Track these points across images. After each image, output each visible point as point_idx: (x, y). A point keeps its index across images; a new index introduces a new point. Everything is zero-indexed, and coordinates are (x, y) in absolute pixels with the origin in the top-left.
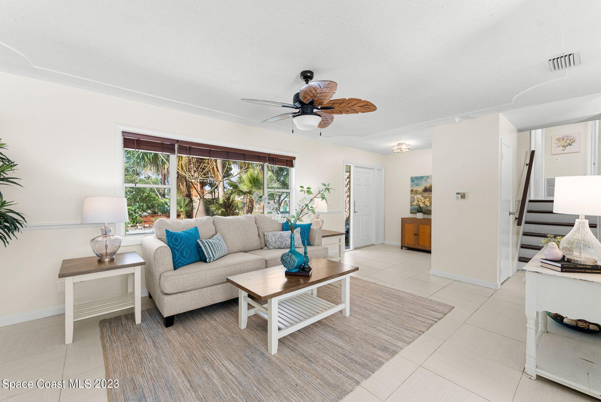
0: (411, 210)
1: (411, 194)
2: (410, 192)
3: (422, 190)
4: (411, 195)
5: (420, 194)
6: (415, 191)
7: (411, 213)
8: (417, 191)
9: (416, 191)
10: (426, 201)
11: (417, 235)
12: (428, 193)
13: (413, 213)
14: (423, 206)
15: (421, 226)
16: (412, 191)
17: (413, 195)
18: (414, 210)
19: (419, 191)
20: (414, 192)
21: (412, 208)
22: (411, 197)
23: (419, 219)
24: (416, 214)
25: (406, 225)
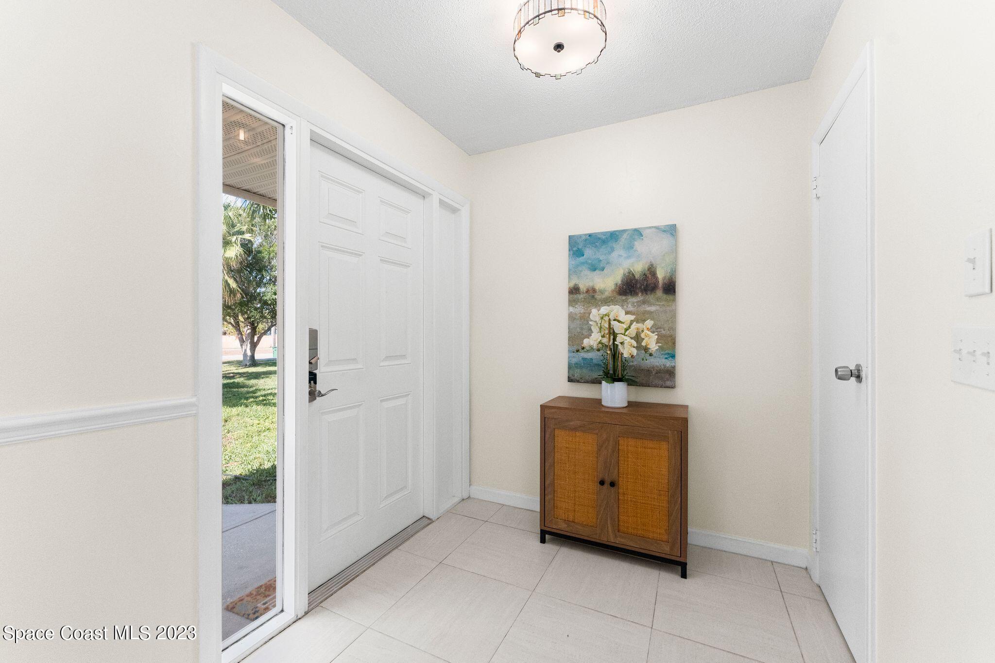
0: (570, 367)
1: (572, 303)
2: (565, 296)
3: (613, 288)
4: (572, 309)
5: (607, 301)
6: (587, 291)
7: (570, 380)
8: (594, 290)
9: (592, 292)
10: (646, 331)
11: (612, 484)
12: (640, 297)
13: (578, 381)
14: (635, 352)
15: (628, 445)
16: (574, 291)
17: (579, 309)
18: (581, 367)
19: (602, 292)
20: (581, 296)
21: (574, 361)
22: (572, 317)
23: (613, 413)
24: (601, 383)
25: (562, 438)
